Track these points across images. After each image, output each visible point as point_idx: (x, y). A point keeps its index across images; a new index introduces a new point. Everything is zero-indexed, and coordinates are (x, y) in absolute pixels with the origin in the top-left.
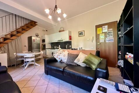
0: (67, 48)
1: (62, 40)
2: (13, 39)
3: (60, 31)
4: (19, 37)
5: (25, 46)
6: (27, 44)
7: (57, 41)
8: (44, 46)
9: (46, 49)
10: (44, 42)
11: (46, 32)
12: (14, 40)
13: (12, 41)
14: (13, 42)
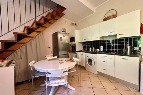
0: (129, 52)
1: (116, 35)
2: (32, 37)
3: (105, 20)
4: (41, 34)
5: (49, 47)
6: (51, 45)
7: (99, 39)
8: (74, 47)
9: (76, 52)
10: (74, 41)
11: (74, 26)
12: (34, 39)
13: (32, 40)
14: (33, 42)
